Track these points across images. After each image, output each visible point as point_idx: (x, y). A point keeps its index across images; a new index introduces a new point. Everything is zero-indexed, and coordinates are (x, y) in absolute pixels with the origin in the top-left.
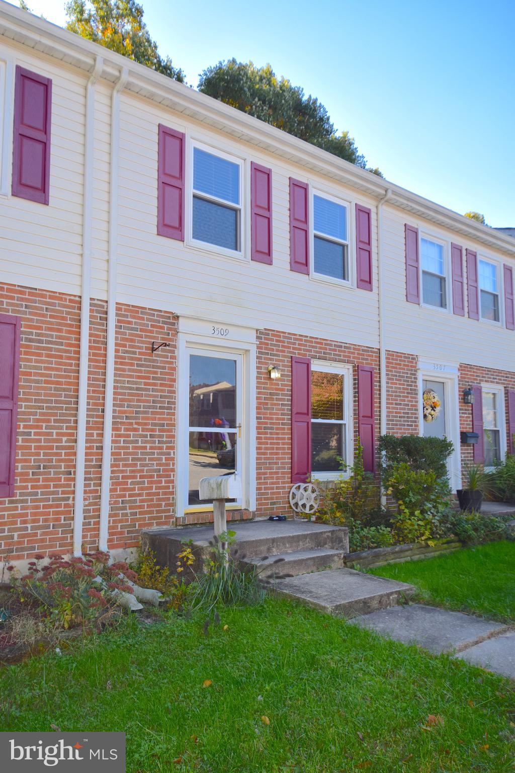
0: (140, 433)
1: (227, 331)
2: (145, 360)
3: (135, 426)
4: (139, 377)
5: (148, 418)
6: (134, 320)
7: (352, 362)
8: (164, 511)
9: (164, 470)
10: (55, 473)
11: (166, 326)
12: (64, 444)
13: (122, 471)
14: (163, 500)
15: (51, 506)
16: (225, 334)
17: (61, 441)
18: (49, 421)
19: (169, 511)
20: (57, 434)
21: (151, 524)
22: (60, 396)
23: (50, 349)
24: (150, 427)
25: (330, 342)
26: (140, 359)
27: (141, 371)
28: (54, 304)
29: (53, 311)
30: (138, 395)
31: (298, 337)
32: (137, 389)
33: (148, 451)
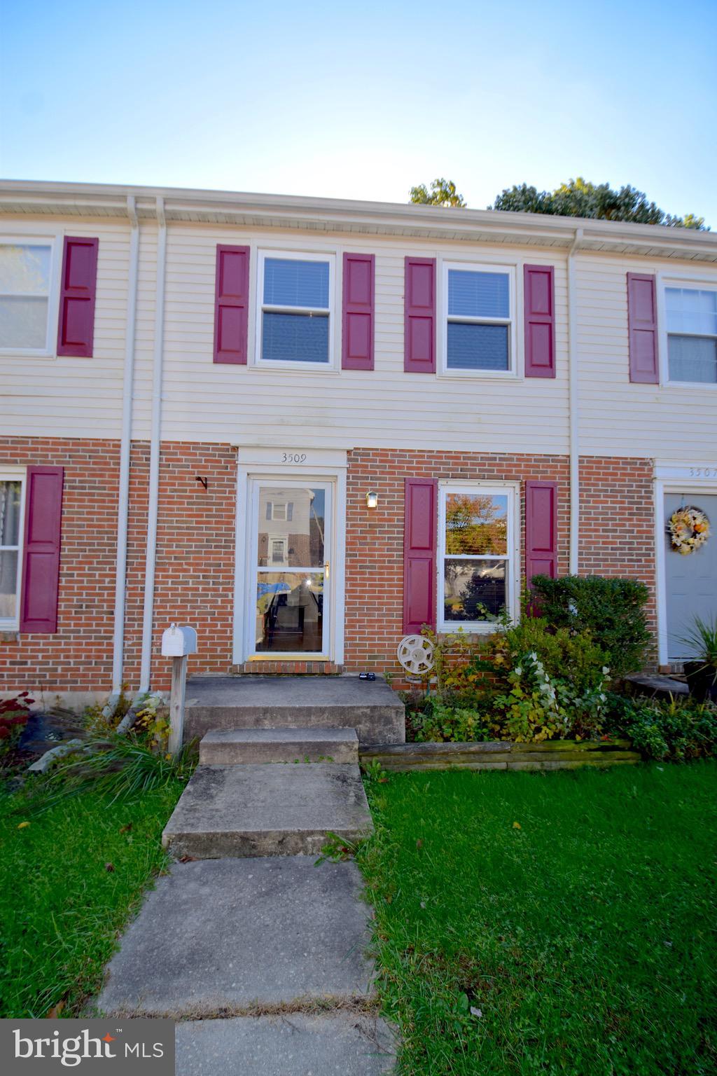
0: (192, 573)
1: (304, 457)
2: (197, 497)
3: (185, 567)
4: (189, 516)
5: (201, 558)
6: (184, 457)
7: (516, 478)
8: (220, 657)
9: (220, 613)
10: (97, 612)
11: (223, 459)
12: (106, 585)
13: (170, 613)
14: (219, 644)
15: (92, 644)
16: (301, 460)
17: (103, 582)
18: (91, 563)
19: (226, 657)
20: (100, 575)
21: (203, 670)
22: (103, 538)
23: (93, 494)
24: (203, 567)
25: (474, 455)
26: (191, 497)
27: (191, 510)
28: (97, 451)
29: (96, 457)
30: (189, 534)
31: (417, 453)
32: (188, 528)
33: (200, 592)
